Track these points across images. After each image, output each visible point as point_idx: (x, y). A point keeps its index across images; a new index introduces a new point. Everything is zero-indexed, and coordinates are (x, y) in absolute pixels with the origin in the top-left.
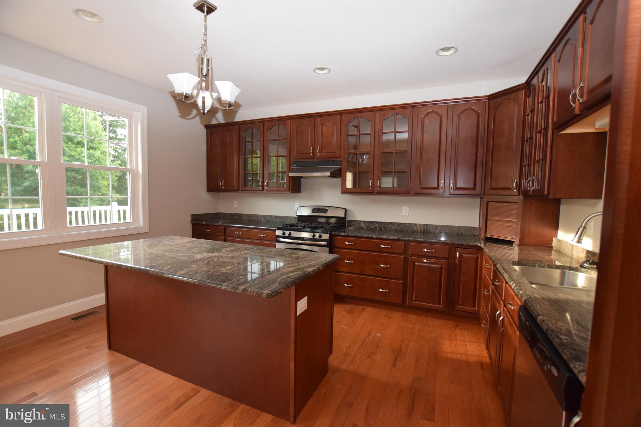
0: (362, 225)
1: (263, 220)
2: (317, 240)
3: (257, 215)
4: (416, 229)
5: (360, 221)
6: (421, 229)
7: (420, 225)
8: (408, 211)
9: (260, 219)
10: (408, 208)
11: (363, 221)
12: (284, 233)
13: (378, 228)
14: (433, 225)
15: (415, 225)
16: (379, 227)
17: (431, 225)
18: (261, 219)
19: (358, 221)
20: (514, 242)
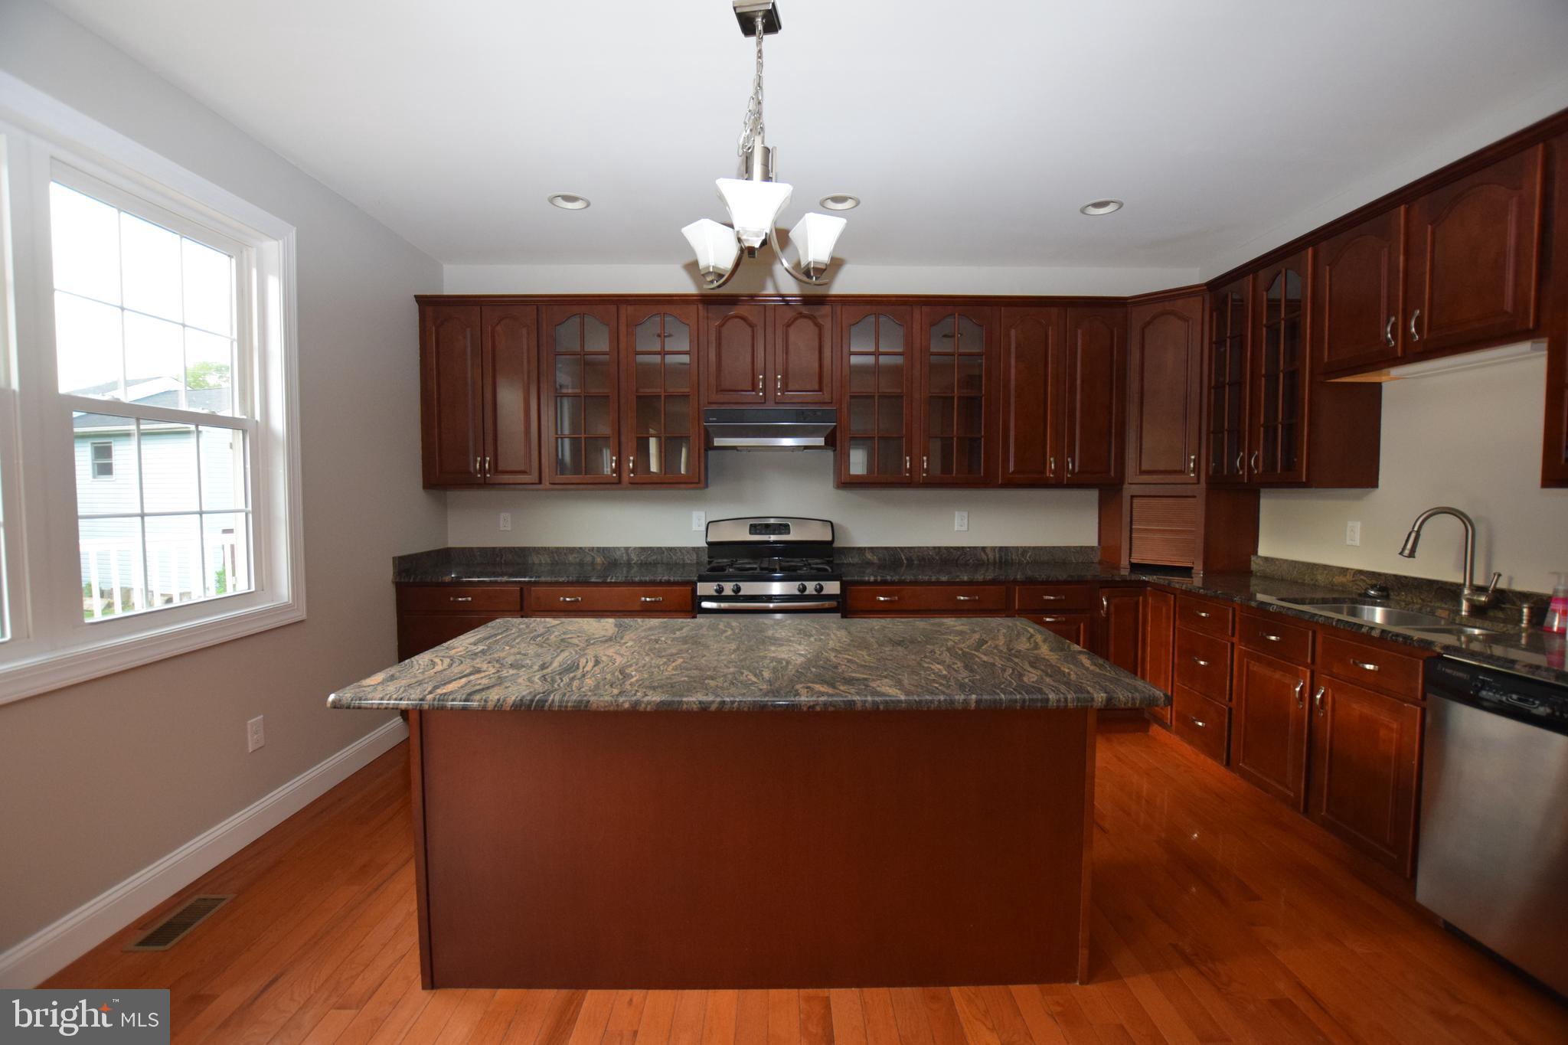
0: (869, 556)
1: (599, 560)
2: (810, 598)
3: (581, 548)
4: (984, 557)
5: (865, 548)
6: (995, 558)
7: (993, 549)
8: (966, 521)
9: (588, 559)
10: (965, 514)
11: (871, 549)
12: (720, 590)
13: (905, 562)
14: (1017, 548)
15: (984, 549)
16: (907, 559)
17: (1013, 547)
18: (594, 558)
19: (859, 549)
20: (1192, 568)
